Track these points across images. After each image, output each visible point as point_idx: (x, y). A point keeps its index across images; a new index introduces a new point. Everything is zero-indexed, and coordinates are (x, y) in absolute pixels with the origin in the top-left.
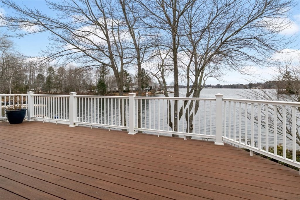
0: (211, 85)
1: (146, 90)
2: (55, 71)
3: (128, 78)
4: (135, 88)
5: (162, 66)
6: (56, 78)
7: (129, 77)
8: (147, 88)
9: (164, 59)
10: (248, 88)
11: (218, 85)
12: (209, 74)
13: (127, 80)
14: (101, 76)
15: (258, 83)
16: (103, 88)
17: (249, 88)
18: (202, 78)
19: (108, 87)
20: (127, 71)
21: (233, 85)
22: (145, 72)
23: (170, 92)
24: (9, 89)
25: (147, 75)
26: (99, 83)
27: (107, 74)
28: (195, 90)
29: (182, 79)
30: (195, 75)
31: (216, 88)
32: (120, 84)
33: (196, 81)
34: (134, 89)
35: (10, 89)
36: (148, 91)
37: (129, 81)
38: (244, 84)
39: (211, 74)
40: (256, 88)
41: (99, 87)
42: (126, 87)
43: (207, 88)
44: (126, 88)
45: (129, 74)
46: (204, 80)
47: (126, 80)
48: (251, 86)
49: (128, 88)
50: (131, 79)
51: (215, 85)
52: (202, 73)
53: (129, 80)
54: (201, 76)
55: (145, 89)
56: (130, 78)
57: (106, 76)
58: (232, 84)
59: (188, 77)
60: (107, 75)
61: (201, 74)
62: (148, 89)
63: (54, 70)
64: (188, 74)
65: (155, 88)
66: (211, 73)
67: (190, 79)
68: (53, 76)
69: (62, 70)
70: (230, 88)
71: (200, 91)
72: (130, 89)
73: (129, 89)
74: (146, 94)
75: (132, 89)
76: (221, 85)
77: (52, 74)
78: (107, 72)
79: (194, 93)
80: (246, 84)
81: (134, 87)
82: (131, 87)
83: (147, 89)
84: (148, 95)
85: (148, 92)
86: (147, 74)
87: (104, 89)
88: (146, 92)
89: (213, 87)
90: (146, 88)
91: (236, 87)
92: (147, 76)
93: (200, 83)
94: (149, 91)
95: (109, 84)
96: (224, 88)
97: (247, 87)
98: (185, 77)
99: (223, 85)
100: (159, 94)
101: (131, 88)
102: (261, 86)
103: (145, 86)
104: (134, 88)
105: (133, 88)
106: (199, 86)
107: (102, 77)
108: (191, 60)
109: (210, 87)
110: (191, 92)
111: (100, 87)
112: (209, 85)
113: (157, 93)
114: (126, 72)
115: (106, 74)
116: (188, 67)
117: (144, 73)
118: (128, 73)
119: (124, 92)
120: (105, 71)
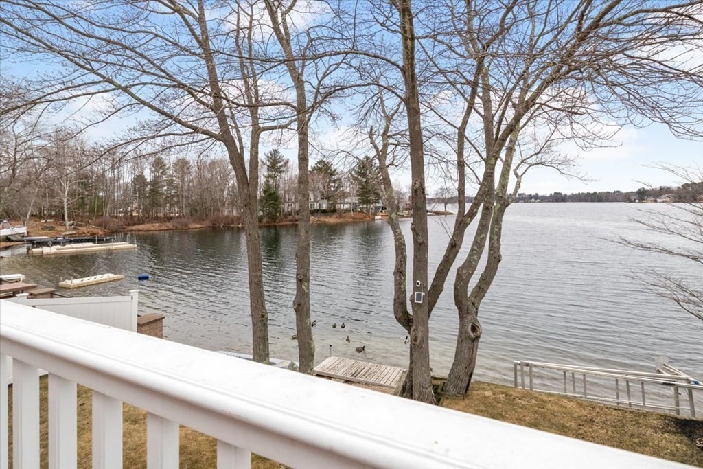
0: (537, 194)
1: (376, 207)
2: (167, 166)
3: (335, 181)
4: (350, 204)
6: (170, 183)
7: (335, 177)
8: (378, 203)
9: (393, 115)
10: (634, 201)
11: (555, 193)
12: (534, 157)
14: (267, 177)
15: (661, 189)
16: (272, 205)
17: (637, 201)
18: (509, 166)
19: (285, 201)
20: (332, 165)
21: (595, 193)
23: (434, 212)
24: (63, 207)
25: (377, 172)
26: (265, 192)
27: (283, 171)
28: (486, 209)
30: (484, 156)
31: (550, 201)
32: (245, 191)
33: (489, 175)
34: (346, 207)
35: (66, 209)
36: (380, 210)
37: (338, 188)
38: (624, 190)
39: (539, 155)
40: (656, 201)
41: (264, 201)
42: (328, 201)
43: (527, 202)
44: (328, 205)
45: (335, 171)
46: (516, 175)
47: (329, 185)
48: (642, 195)
49: (334, 204)
50: (341, 182)
51: (548, 195)
52: (511, 150)
53: (336, 185)
54: (506, 160)
55: (374, 205)
56: (338, 179)
57: (280, 176)
58: (592, 192)
59: (461, 165)
60: (283, 175)
61: (507, 155)
62: (380, 205)
63: (165, 165)
64: (460, 153)
65: (398, 203)
66: (539, 153)
68: (164, 178)
69: (183, 165)
70: (587, 201)
71: (501, 211)
72: (337, 205)
73: (334, 207)
74: (376, 217)
75: (342, 205)
76: (563, 194)
77: (162, 173)
78: (282, 166)
79: (482, 218)
80: (629, 191)
81: (346, 200)
82: (339, 201)
83: (378, 205)
84: (380, 219)
85: (382, 212)
87: (275, 207)
88: (376, 212)
89: (543, 199)
90: (376, 202)
91: (604, 199)
93: (504, 185)
94: (384, 211)
95: (289, 194)
96: (571, 201)
97: (633, 198)
99: (569, 193)
100: (407, 217)
101: (340, 203)
102: (669, 195)
103: (373, 198)
104: (347, 203)
105: (344, 203)
106: (501, 195)
107: (270, 179)
108: (471, 106)
109: (536, 199)
110: (472, 214)
111: (266, 203)
112: (533, 194)
113: (402, 214)
114: (330, 167)
115: (281, 172)
116: (459, 129)
117: (371, 168)
118: (333, 168)
119: (322, 214)
120: (279, 165)
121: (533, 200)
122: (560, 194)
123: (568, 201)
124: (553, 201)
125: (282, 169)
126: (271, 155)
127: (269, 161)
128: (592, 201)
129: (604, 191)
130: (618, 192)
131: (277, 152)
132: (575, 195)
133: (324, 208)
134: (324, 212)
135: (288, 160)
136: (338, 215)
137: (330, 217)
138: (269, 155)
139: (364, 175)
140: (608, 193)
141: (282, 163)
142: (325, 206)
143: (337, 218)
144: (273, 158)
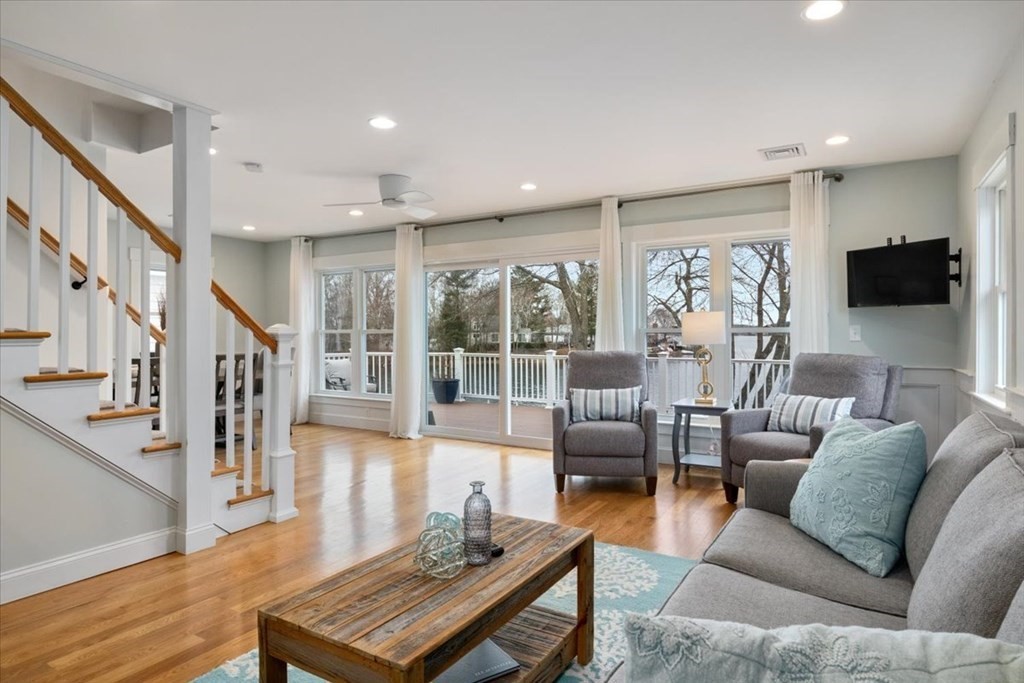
3: (538, 300)
4: (567, 335)
5: (687, 278)
9: (692, 259)
13: (535, 305)
14: (451, 293)
16: (455, 336)
19: (470, 331)
26: (445, 316)
27: (469, 286)
29: (744, 314)
30: (778, 305)
34: (561, 339)
41: (444, 330)
42: (532, 330)
44: (533, 335)
47: (531, 306)
50: (546, 302)
53: (540, 306)
56: (546, 296)
59: (760, 310)
60: (469, 291)
64: (760, 303)
67: (764, 314)
72: (547, 338)
73: (542, 339)
75: (554, 337)
78: (468, 278)
81: (560, 329)
95: (477, 319)
98: (753, 311)
104: (562, 334)
107: (451, 297)
108: (769, 268)
111: (445, 333)
116: (759, 284)
120: (463, 276)
133: (528, 341)
134: (527, 346)
142: (527, 338)
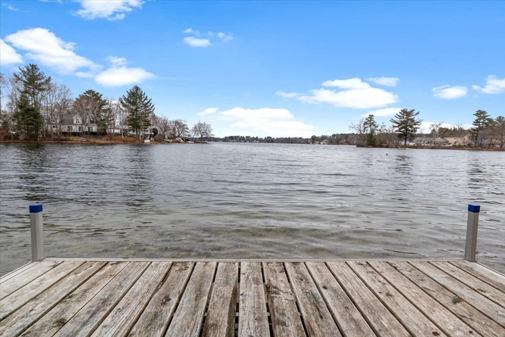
0: (257, 137)
1: (144, 135)
4: (121, 130)
7: (104, 107)
8: (147, 131)
10: (310, 143)
11: (268, 137)
15: (323, 136)
20: (101, 95)
22: (141, 95)
25: (146, 102)
36: (148, 138)
38: (304, 137)
40: (320, 144)
42: (98, 125)
43: (251, 142)
45: (105, 101)
48: (314, 140)
49: (104, 129)
51: (264, 138)
55: (143, 132)
57: (41, 94)
58: (288, 137)
62: (149, 133)
65: (165, 131)
70: (285, 143)
74: (146, 141)
75: (112, 130)
78: (43, 83)
80: (307, 138)
82: (109, 127)
83: (146, 133)
84: (149, 143)
85: (150, 139)
86: (146, 99)
89: (261, 141)
90: (145, 131)
92: (146, 104)
94: (152, 138)
97: (309, 141)
101: (111, 128)
102: (326, 140)
104: (118, 129)
105: (114, 129)
112: (255, 137)
113: (168, 141)
114: (100, 97)
117: (140, 97)
118: (103, 98)
119: (91, 136)
120: (39, 82)
121: (255, 141)
122: (271, 138)
123: (275, 143)
124: (266, 142)
125: (44, 87)
126: (28, 69)
127: (25, 76)
128: (288, 143)
129: (295, 137)
130: (301, 138)
131: (36, 68)
132: (279, 138)
133: (94, 131)
134: (93, 134)
135: (50, 78)
136: (108, 138)
137: (101, 139)
138: (25, 70)
139: (134, 103)
140: (296, 138)
141: (43, 81)
142: (94, 129)
143: (107, 140)
144: (31, 74)
